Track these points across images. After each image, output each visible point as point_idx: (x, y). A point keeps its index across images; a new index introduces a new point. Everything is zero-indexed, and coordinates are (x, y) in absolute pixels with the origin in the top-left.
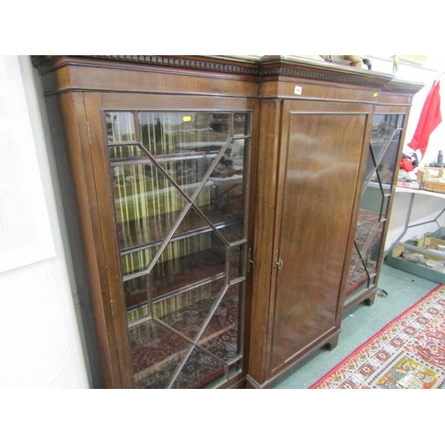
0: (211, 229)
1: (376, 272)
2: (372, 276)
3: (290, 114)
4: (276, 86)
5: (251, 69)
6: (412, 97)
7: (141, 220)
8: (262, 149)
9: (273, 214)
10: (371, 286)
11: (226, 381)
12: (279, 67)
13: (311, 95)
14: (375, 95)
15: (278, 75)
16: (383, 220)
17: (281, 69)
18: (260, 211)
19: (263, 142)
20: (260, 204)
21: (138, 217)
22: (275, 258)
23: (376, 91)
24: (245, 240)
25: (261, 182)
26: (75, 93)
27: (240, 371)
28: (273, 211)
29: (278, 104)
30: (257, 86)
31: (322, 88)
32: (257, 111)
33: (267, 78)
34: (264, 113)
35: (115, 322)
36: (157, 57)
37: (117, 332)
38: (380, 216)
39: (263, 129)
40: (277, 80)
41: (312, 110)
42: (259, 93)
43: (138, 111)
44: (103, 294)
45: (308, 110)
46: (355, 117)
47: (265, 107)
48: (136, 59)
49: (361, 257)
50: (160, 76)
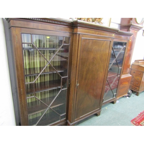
0: (56, 72)
1: (116, 93)
2: (115, 94)
3: (82, 38)
5: (70, 24)
7: (37, 68)
8: (73, 48)
9: (76, 69)
10: (114, 97)
11: (60, 121)
12: (78, 24)
13: (90, 33)
15: (77, 26)
16: (119, 76)
17: (78, 25)
18: (72, 68)
19: (74, 47)
20: (72, 65)
22: (76, 83)
23: (114, 34)
24: (67, 76)
25: (73, 59)
26: (13, 27)
27: (65, 118)
28: (76, 68)
29: (78, 35)
30: (72, 30)
31: (94, 31)
32: (72, 37)
33: (75, 27)
34: (74, 38)
35: (22, 96)
36: (37, 18)
37: (23, 99)
38: (118, 74)
39: (74, 43)
40: (77, 28)
41: (90, 38)
42: (73, 32)
43: (32, 34)
44: (19, 87)
45: (88, 37)
46: (106, 41)
47: (74, 36)
48: (32, 19)
49: (110, 87)
50: (40, 24)
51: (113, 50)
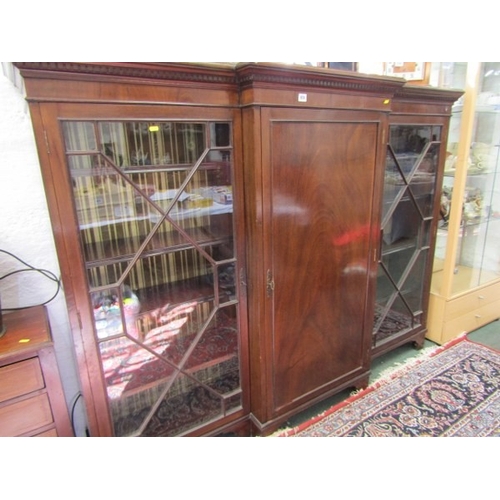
1: (422, 309)
2: (417, 313)
3: (270, 122)
4: (252, 93)
6: (451, 106)
8: (246, 160)
10: (417, 326)
11: (222, 416)
14: (387, 102)
15: (250, 82)
16: (425, 248)
18: (249, 227)
19: (246, 153)
20: (248, 219)
21: (128, 235)
22: (267, 279)
23: (388, 98)
24: (234, 259)
25: (247, 195)
27: (241, 407)
29: (257, 112)
30: (237, 95)
32: (238, 120)
33: (245, 86)
34: (246, 123)
39: (245, 139)
40: (252, 87)
42: (240, 102)
43: (98, 121)
46: (361, 125)
47: (245, 116)
49: (397, 290)
51: (394, 158)
